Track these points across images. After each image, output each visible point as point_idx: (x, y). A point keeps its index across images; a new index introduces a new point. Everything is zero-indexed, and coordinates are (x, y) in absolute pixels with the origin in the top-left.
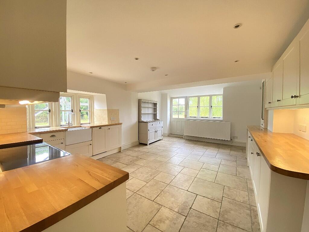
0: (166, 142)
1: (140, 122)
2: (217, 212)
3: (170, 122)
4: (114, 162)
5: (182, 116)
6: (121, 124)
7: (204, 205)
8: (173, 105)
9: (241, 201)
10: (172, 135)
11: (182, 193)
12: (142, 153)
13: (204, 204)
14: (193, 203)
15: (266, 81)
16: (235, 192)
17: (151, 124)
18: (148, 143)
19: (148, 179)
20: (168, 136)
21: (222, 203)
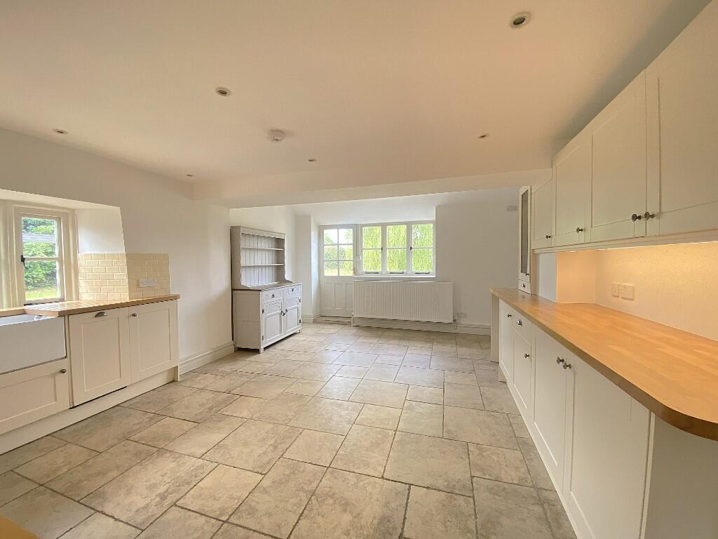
0: (310, 337)
1: (235, 289)
2: (470, 531)
3: (319, 287)
4: (151, 419)
5: (347, 272)
6: (176, 298)
7: (433, 515)
8: (324, 245)
9: (513, 479)
10: (323, 318)
11: (369, 489)
12: (244, 379)
13: (434, 513)
14: (405, 519)
15: (533, 191)
16: (494, 457)
17: (270, 293)
18: (262, 347)
19: (265, 459)
20: (315, 322)
21: (473, 497)
